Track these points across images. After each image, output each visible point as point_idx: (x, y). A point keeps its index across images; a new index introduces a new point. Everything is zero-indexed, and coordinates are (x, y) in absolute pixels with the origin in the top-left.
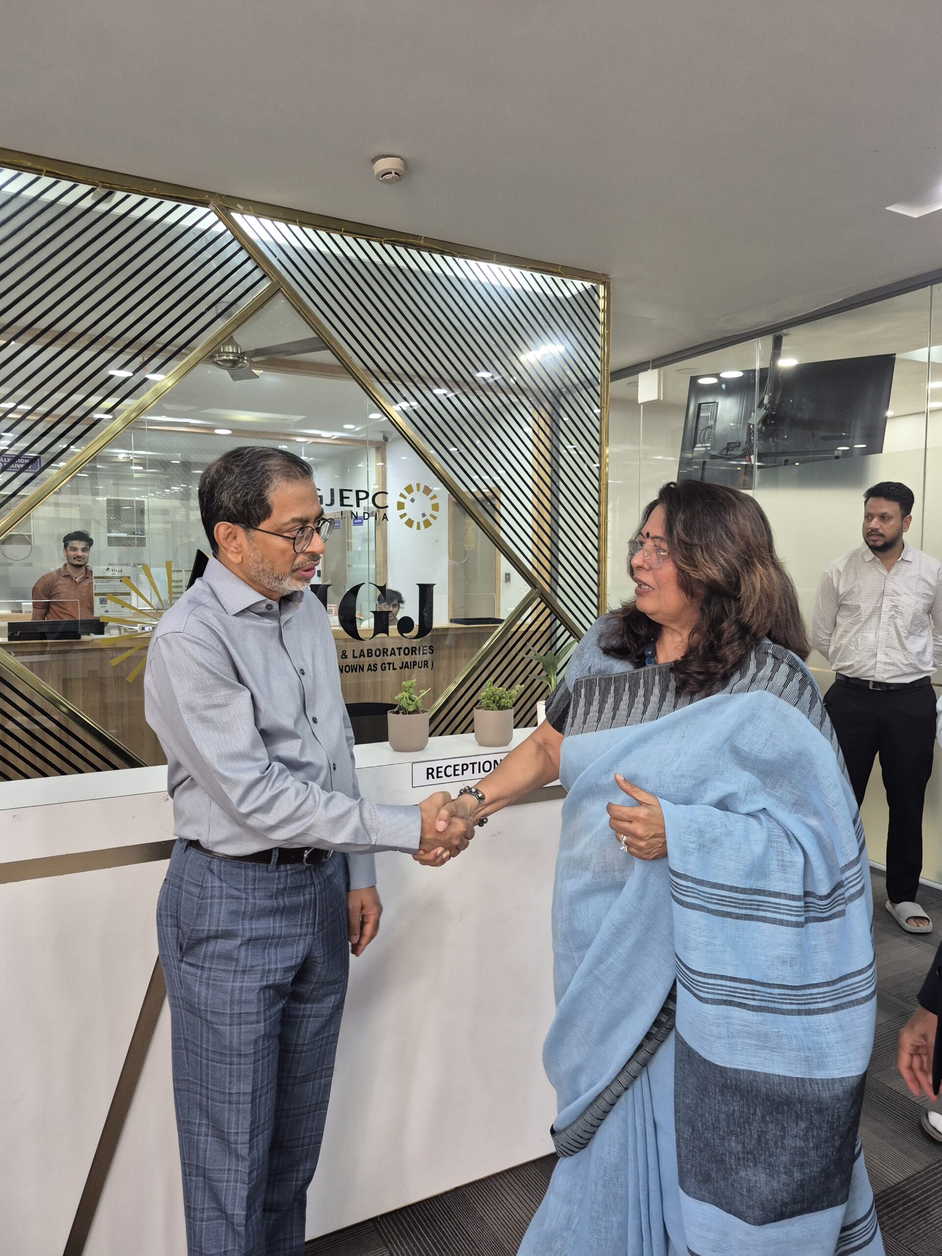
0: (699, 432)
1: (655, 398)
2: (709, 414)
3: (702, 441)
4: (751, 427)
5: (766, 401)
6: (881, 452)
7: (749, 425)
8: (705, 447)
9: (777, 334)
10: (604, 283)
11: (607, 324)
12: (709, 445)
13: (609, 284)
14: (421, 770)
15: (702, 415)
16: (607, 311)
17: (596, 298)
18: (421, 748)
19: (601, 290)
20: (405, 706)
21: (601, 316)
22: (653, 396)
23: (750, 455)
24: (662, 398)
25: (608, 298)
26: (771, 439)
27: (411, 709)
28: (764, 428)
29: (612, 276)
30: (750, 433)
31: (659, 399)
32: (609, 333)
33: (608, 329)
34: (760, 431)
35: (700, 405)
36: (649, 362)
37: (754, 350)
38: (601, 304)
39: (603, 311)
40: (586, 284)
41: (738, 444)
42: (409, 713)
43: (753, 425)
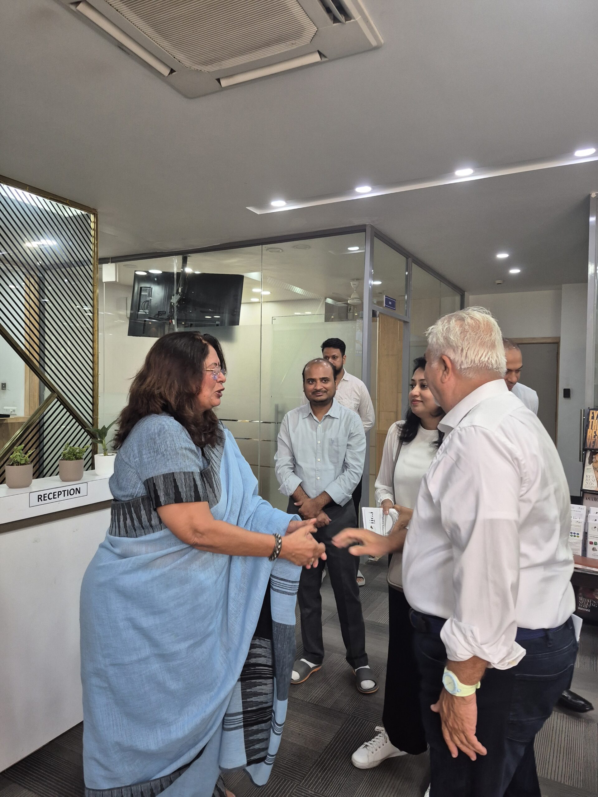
0: (141, 303)
1: (114, 280)
2: (147, 294)
3: (143, 309)
4: (172, 304)
5: (180, 291)
6: (238, 324)
7: (171, 303)
8: (145, 312)
9: (185, 255)
10: (94, 214)
11: (96, 238)
12: (148, 311)
13: (97, 215)
14: (35, 496)
15: (143, 293)
16: (96, 230)
17: (89, 221)
18: (27, 485)
19: (92, 217)
20: (19, 460)
21: (92, 233)
22: (113, 279)
23: (172, 319)
24: (118, 281)
25: (96, 223)
26: (183, 312)
27: (23, 462)
28: (179, 306)
29: (99, 210)
30: (172, 307)
31: (116, 281)
32: (97, 243)
33: (97, 241)
34: (177, 307)
35: (141, 288)
36: (109, 258)
37: (173, 262)
38: (92, 225)
39: (94, 230)
40: (83, 212)
41: (164, 313)
42: (21, 465)
43: (174, 303)
